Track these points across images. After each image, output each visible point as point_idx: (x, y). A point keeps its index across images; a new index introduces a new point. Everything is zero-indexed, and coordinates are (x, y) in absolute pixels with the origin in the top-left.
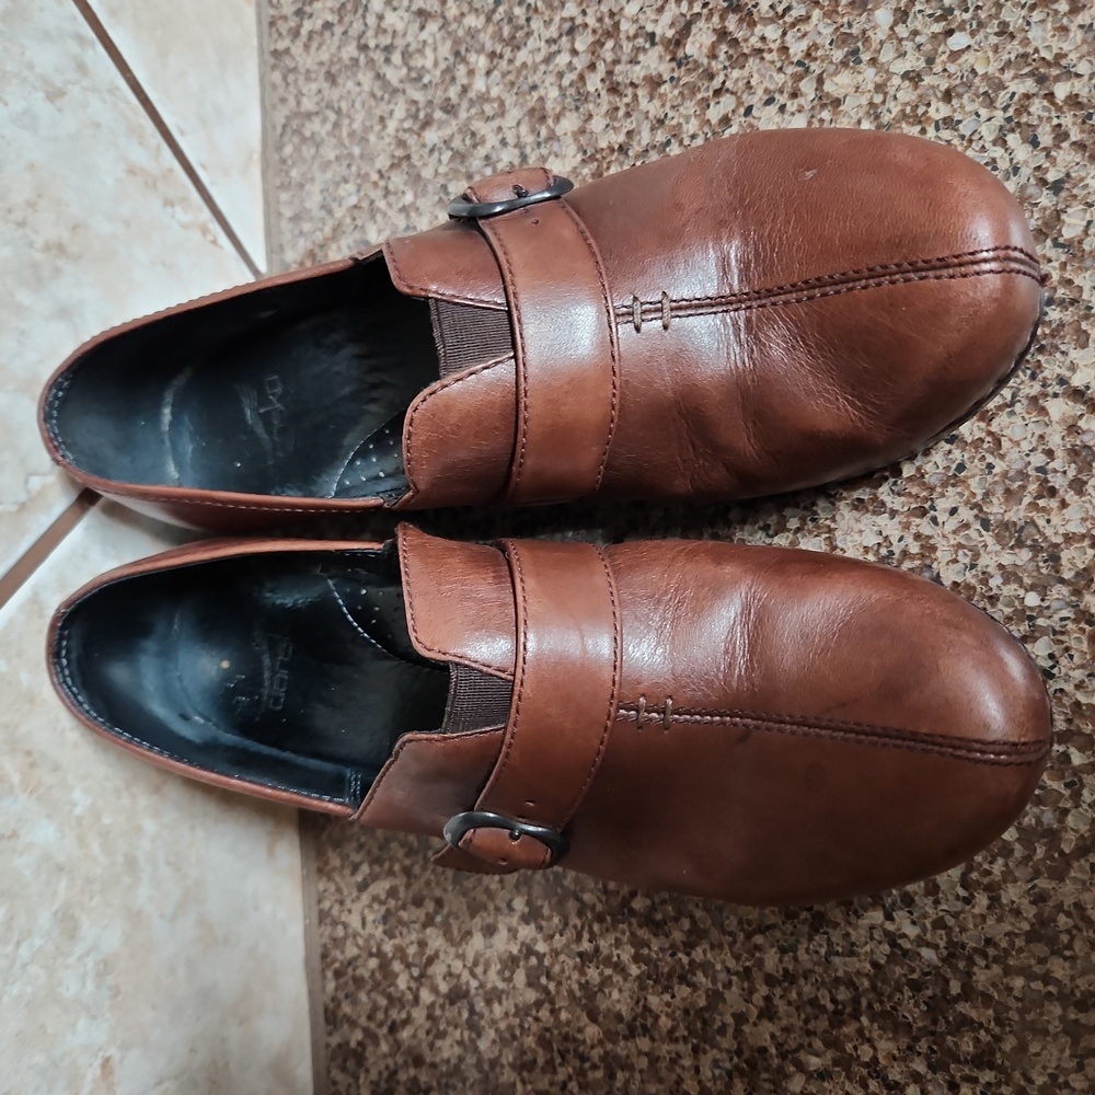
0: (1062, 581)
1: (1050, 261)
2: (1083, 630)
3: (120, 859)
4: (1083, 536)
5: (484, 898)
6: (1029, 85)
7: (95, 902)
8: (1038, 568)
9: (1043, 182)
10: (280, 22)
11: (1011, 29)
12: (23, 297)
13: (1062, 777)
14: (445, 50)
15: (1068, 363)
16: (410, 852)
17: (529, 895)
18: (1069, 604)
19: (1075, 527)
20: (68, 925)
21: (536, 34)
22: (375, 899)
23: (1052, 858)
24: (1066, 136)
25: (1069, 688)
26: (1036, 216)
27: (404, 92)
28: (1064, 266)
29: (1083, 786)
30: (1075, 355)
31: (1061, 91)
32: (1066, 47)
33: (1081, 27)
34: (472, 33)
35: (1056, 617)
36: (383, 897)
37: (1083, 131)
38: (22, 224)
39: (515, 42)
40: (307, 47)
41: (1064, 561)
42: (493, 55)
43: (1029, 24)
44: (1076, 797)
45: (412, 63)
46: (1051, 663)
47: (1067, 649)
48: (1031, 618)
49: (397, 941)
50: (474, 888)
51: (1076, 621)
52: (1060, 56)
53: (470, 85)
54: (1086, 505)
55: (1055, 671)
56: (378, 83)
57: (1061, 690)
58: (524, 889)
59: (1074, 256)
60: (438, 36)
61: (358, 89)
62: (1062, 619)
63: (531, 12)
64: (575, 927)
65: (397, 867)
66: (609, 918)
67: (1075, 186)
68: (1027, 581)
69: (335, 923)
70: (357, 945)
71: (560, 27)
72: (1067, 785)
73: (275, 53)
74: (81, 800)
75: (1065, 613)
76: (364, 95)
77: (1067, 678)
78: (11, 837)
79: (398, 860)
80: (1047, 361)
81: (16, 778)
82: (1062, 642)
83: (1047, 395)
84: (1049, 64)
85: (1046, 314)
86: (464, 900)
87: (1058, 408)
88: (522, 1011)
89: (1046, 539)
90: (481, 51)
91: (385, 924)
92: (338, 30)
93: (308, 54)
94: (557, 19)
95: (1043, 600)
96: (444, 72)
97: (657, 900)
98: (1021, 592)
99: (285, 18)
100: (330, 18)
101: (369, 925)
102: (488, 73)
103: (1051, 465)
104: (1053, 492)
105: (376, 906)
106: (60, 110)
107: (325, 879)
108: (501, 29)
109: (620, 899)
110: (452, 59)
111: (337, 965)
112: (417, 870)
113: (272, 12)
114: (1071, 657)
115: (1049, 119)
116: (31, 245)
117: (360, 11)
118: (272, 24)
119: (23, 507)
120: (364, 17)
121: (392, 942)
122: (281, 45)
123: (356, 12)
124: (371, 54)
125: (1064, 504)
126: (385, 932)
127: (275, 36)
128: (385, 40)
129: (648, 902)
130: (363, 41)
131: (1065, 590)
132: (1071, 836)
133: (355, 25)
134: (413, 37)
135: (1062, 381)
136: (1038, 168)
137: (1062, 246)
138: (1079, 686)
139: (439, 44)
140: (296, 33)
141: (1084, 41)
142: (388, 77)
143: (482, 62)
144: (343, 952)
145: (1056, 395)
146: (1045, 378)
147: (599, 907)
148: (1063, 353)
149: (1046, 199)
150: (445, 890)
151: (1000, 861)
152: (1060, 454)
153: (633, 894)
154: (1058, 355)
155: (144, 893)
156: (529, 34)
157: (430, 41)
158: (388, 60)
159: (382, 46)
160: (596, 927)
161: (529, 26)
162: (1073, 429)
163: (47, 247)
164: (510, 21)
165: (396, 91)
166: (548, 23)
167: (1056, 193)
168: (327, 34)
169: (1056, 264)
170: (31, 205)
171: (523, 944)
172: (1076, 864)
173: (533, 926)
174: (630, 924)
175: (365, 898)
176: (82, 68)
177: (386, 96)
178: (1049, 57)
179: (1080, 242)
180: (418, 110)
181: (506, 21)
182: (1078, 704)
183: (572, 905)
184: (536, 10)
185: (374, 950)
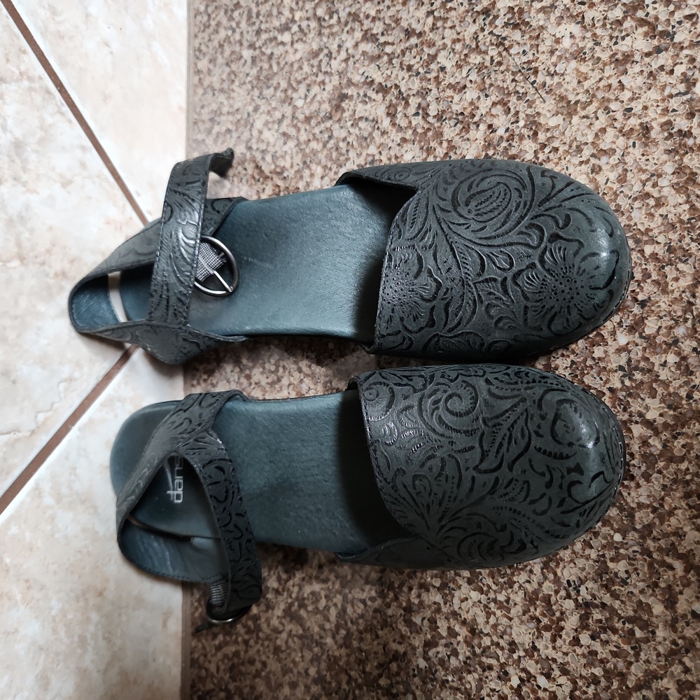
0: (635, 530)
1: (637, 345)
2: (645, 560)
3: (76, 639)
4: (648, 506)
5: (291, 665)
7: (60, 667)
8: (622, 520)
9: (636, 300)
10: (200, 124)
11: (622, 209)
12: (41, 307)
13: (629, 644)
14: (298, 159)
15: (644, 405)
16: (249, 631)
17: (319, 667)
18: (639, 544)
19: (643, 500)
20: (44, 682)
21: (351, 160)
22: (226, 656)
23: (622, 690)
24: (650, 276)
25: (636, 591)
26: (631, 318)
27: (272, 179)
28: (644, 349)
29: (641, 650)
30: (648, 401)
31: (648, 250)
32: (652, 225)
33: (661, 215)
34: (314, 153)
35: (631, 550)
36: (231, 656)
37: (659, 275)
38: (43, 264)
39: (339, 162)
40: (215, 141)
41: (637, 518)
42: (325, 167)
43: (632, 208)
44: (637, 655)
45: (278, 163)
46: (626, 576)
47: (636, 569)
48: (617, 548)
49: (238, 684)
50: (286, 659)
51: (642, 554)
52: (648, 230)
53: (311, 182)
54: (651, 488)
55: (629, 581)
56: (257, 171)
57: (632, 593)
58: (316, 664)
59: (651, 344)
60: (294, 150)
61: (244, 172)
62: (634, 552)
63: (350, 147)
64: (345, 690)
65: (240, 639)
66: (365, 688)
67: (653, 305)
68: (616, 526)
69: (201, 667)
70: (214, 683)
71: (366, 159)
72: (632, 648)
73: (196, 141)
74: (55, 606)
75: (636, 548)
76: (248, 176)
77: (635, 586)
78: (14, 632)
79: (241, 635)
80: (633, 402)
81: (19, 597)
82: (633, 565)
83: (632, 422)
84: (642, 234)
85: (634, 375)
86: (279, 665)
87: (638, 430)
89: (627, 504)
90: (319, 163)
91: (230, 672)
92: (235, 135)
93: (216, 145)
94: (364, 154)
95: (623, 539)
96: (297, 172)
97: (394, 681)
98: (612, 532)
99: (203, 122)
100: (230, 127)
101: (221, 672)
102: (322, 178)
103: (632, 462)
104: (632, 478)
105: (226, 661)
106: (69, 193)
107: (195, 640)
108: (331, 153)
109: (372, 678)
110: (301, 165)
111: (200, 693)
112: (252, 642)
113: (196, 116)
114: (638, 574)
115: (641, 265)
116: (47, 275)
117: (249, 127)
118: (195, 123)
119: (33, 432)
120: (251, 130)
121: (234, 684)
122: (200, 137)
123: (246, 126)
124: (254, 153)
125: (638, 486)
126: (230, 677)
127: (197, 131)
128: (263, 147)
129: (389, 682)
130: (249, 144)
131: (636, 535)
132: (633, 678)
133: (245, 134)
134: (279, 148)
135: (641, 415)
136: (633, 291)
137: (644, 338)
138: (642, 592)
139: (294, 155)
140: (209, 132)
141: (662, 224)
142: (263, 168)
143: (319, 171)
144: (204, 686)
145: (637, 423)
146: (631, 412)
147: (360, 681)
148: (642, 399)
149: (636, 310)
150: (268, 657)
151: (593, 687)
152: (637, 456)
153: (380, 676)
154: (639, 400)
156: (347, 159)
157: (289, 152)
158: (263, 159)
159: (261, 149)
160: (357, 692)
161: (348, 155)
162: (645, 443)
163: (56, 275)
164: (337, 149)
165: (267, 178)
166: (359, 155)
167: (642, 308)
168: (228, 136)
169: (640, 348)
170: (49, 251)
171: (313, 696)
172: (635, 695)
173: (320, 686)
174: (377, 693)
175: (220, 655)
176: (83, 165)
177: (261, 179)
178: (643, 230)
179: (655, 337)
180: (280, 191)
181: (334, 149)
182: (640, 602)
183: (344, 678)
184: (352, 146)
185: (223, 687)
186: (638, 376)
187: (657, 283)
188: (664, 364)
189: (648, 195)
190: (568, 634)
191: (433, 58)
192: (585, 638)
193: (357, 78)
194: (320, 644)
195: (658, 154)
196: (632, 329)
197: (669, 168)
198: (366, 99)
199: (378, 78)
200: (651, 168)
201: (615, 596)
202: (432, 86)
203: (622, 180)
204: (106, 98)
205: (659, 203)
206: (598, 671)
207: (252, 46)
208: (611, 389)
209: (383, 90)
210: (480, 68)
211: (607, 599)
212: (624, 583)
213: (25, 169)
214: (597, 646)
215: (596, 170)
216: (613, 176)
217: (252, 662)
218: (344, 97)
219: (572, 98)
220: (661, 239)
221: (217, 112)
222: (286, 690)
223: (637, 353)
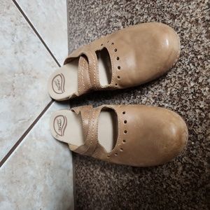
0: (198, 140)
2: (201, 149)
3: (43, 176)
4: (202, 133)
5: (103, 185)
6: (193, 55)
9: (196, 72)
11: (191, 45)
16: (91, 175)
18: (199, 145)
19: (200, 132)
20: (35, 187)
24: (199, 65)
25: (199, 159)
26: (194, 78)
30: (200, 102)
31: (199, 57)
32: (200, 49)
33: (202, 46)
35: (197, 147)
36: (86, 183)
38: (29, 74)
40: (76, 38)
41: (198, 137)
43: (194, 45)
44: (200, 177)
48: (193, 146)
50: (101, 183)
52: (199, 51)
58: (109, 184)
59: (201, 85)
64: (117, 191)
65: (88, 178)
66: (123, 190)
67: (201, 73)
68: (192, 140)
69: (78, 186)
70: (82, 190)
72: (198, 175)
73: (70, 39)
74: (37, 167)
77: (199, 157)
80: (196, 103)
82: (198, 151)
83: (196, 109)
86: (99, 185)
87: (198, 111)
88: (108, 204)
89: (195, 133)
91: (86, 187)
92: (81, 36)
95: (195, 143)
97: (131, 188)
99: (72, 33)
100: (80, 34)
101: (84, 187)
103: (196, 121)
104: (197, 125)
106: (36, 55)
107: (77, 179)
109: (125, 187)
111: (79, 193)
112: (92, 179)
113: (70, 32)
115: (197, 61)
116: (31, 77)
117: (84, 33)
118: (70, 34)
119: (29, 120)
121: (87, 190)
124: (86, 40)
125: (198, 127)
127: (71, 36)
128: (88, 38)
129: (129, 188)
130: (85, 38)
131: (198, 142)
132: (199, 184)
133: (83, 35)
134: (93, 38)
135: (198, 106)
136: (195, 70)
137: (199, 83)
138: (201, 159)
140: (74, 36)
141: (203, 49)
144: (80, 191)
146: (196, 106)
147: (121, 188)
149: (196, 75)
150: (96, 183)
151: (187, 187)
152: (198, 119)
153: (127, 186)
154: (198, 102)
155: (47, 181)
162: (200, 115)
163: (33, 77)
168: (79, 36)
170: (31, 71)
171: (109, 193)
172: (199, 189)
173: (110, 190)
175: (83, 182)
176: (39, 47)
178: (197, 51)
179: (202, 83)
182: (200, 162)
183: (117, 188)
185: (85, 191)
186: (197, 95)
187: (202, 66)
188: (205, 91)
189: (198, 40)
190: (179, 172)
191: (134, 7)
192: (184, 173)
193: (113, 16)
194: (110, 178)
195: (201, 28)
196: (195, 81)
197: (204, 32)
198: (116, 21)
199: (119, 15)
200: (199, 32)
201: (193, 160)
202: (134, 15)
203: (190, 37)
204: (44, 28)
205: (202, 42)
206: (188, 183)
207: (84, 10)
208: (190, 100)
209: (121, 18)
210: (148, 8)
211: (191, 161)
212: (195, 156)
213: (23, 49)
214: (188, 175)
215: (183, 34)
216: (187, 36)
217: (92, 184)
218: (110, 21)
219: (175, 14)
220: (203, 53)
221: (76, 30)
222: (101, 192)
223: (197, 88)
